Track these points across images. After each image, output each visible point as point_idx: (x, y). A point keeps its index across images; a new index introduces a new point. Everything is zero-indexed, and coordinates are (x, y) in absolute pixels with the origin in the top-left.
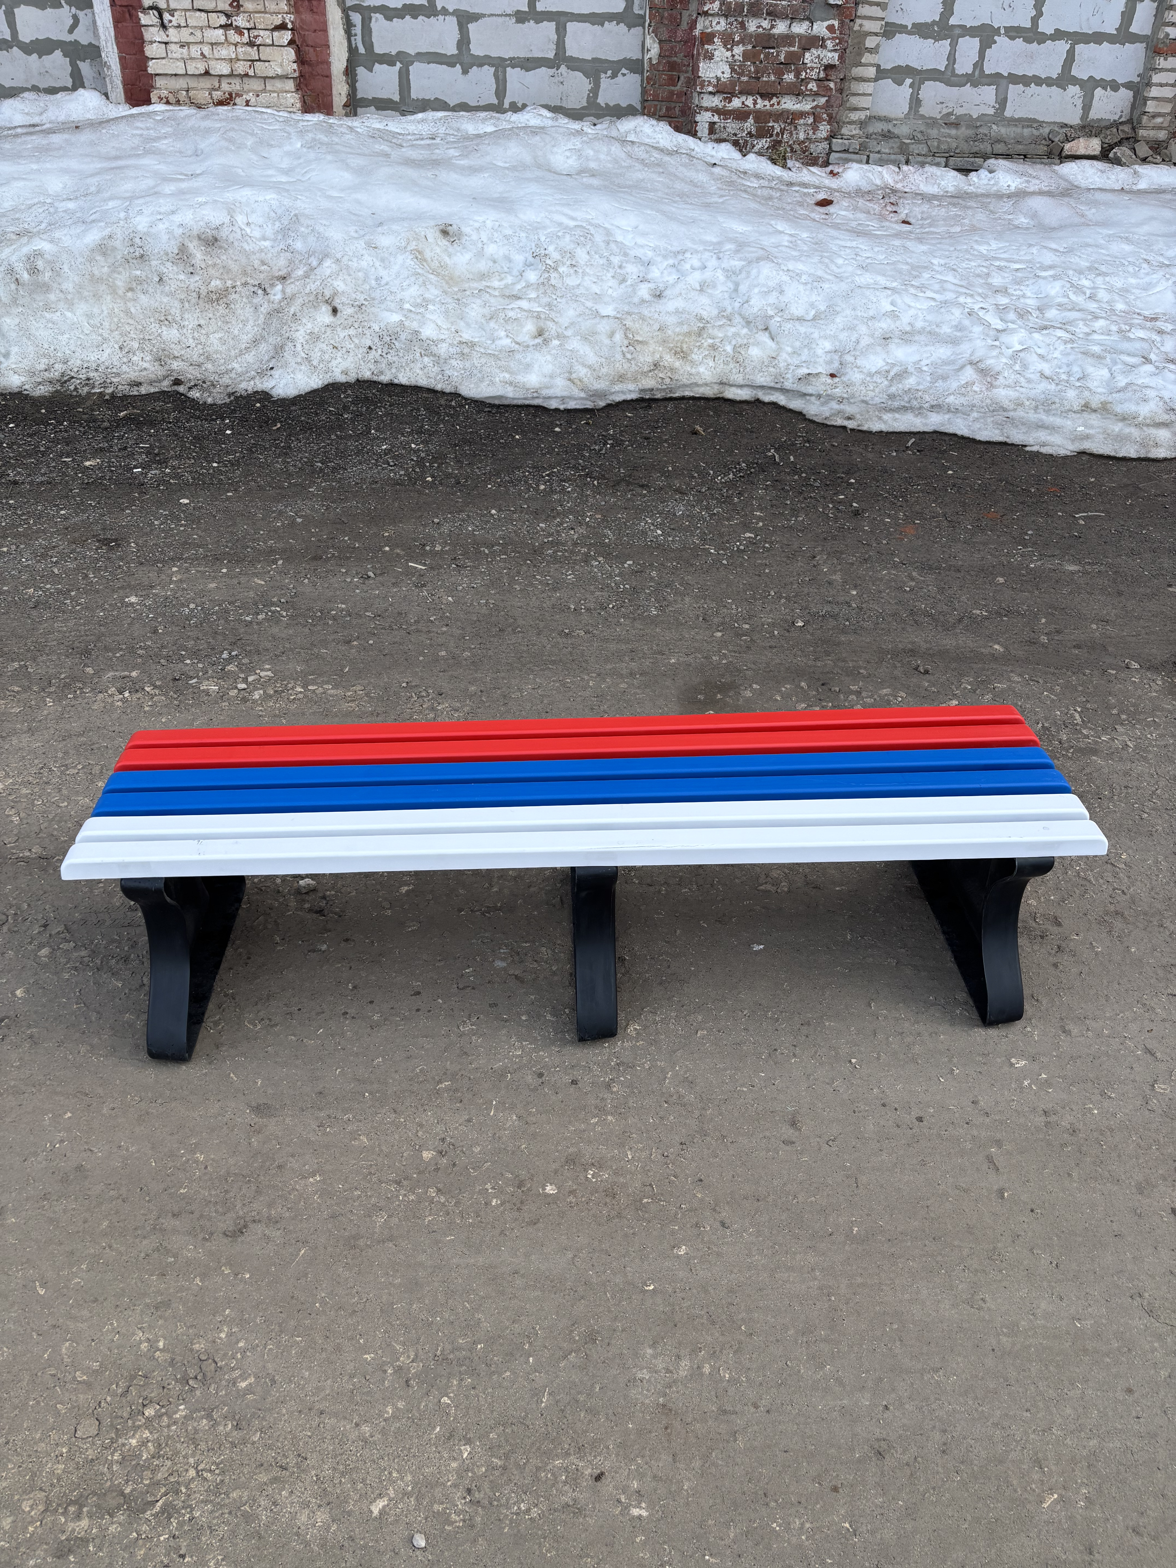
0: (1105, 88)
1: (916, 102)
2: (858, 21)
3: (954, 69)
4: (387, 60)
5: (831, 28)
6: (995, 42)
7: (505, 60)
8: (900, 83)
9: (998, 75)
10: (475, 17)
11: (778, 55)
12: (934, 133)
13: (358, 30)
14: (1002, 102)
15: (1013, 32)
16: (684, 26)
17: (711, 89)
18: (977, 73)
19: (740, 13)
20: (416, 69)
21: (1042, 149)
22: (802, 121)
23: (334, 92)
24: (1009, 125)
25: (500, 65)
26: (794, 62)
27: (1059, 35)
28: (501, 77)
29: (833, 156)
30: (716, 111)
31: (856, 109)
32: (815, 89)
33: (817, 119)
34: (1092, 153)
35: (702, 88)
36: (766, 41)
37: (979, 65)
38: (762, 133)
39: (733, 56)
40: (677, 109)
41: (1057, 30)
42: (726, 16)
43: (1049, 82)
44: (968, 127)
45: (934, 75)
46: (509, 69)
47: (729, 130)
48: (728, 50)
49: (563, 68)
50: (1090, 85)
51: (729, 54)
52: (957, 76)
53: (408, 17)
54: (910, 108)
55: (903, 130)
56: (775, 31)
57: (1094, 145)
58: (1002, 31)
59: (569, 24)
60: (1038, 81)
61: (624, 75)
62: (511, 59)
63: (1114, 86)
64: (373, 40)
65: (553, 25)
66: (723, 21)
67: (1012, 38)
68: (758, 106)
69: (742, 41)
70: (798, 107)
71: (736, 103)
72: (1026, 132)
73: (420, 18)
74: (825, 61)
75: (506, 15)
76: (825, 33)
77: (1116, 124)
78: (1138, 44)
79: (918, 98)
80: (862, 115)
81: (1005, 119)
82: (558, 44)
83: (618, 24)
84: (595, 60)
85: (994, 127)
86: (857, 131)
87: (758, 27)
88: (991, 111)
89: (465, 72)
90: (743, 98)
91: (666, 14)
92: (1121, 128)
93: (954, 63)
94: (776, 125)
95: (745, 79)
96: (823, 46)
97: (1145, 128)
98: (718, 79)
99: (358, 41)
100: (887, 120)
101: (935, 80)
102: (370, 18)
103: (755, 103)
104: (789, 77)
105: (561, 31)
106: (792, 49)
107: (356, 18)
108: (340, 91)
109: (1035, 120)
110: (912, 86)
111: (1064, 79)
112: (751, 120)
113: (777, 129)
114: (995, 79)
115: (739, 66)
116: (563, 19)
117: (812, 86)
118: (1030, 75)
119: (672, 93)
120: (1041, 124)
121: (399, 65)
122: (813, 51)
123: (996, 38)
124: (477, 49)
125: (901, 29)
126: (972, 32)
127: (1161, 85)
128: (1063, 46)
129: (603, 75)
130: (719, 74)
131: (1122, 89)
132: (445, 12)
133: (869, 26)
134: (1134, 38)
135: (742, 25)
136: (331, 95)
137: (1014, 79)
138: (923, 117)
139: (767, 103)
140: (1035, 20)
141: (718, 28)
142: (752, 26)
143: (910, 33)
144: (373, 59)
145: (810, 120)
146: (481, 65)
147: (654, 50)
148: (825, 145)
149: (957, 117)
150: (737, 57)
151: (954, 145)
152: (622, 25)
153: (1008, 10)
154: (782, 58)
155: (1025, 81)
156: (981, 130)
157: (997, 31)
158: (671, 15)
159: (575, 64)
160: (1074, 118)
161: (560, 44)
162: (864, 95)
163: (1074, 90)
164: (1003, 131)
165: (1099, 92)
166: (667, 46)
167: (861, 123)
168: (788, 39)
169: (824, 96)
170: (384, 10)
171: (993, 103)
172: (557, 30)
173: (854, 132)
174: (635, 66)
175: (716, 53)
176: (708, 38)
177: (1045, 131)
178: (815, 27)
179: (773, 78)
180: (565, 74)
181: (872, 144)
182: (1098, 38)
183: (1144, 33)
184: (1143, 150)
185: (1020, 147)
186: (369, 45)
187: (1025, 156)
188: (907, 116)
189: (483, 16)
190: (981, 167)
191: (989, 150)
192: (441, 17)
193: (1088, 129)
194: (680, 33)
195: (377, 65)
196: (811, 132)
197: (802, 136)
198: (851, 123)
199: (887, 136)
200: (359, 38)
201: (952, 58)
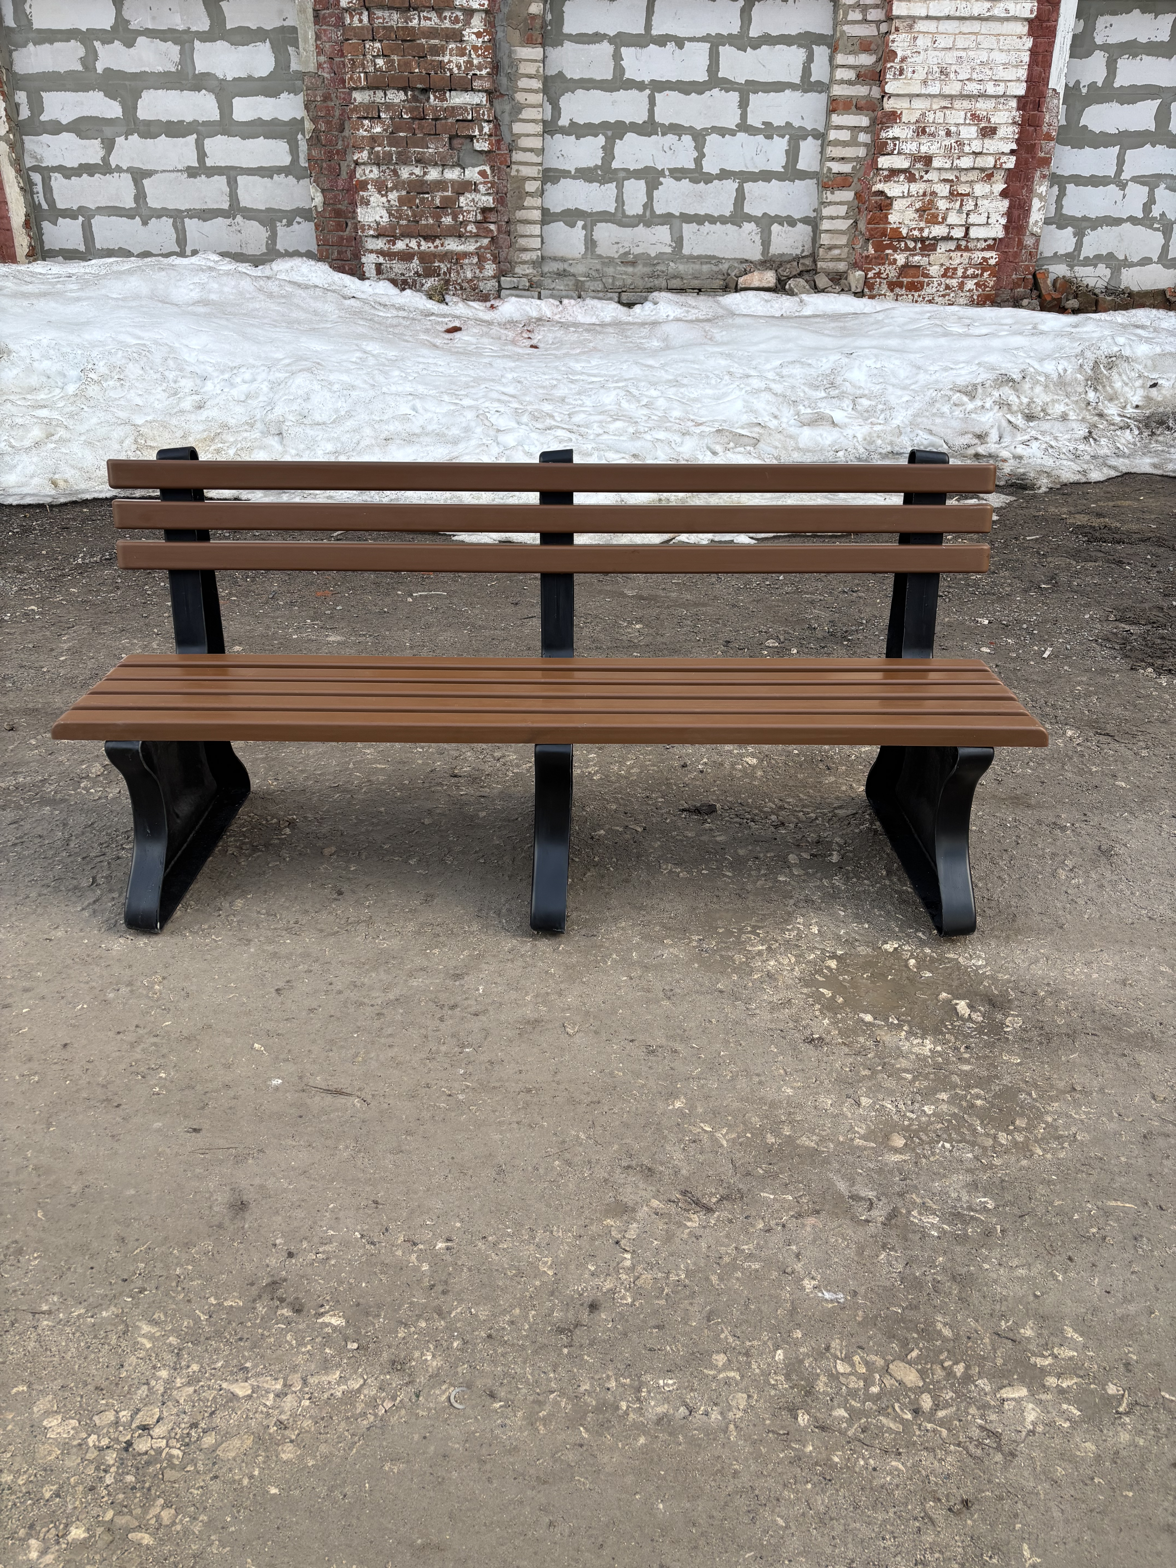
0: (781, 224)
1: (591, 243)
2: (514, 167)
3: (623, 211)
4: (70, 214)
5: (483, 174)
6: (661, 184)
7: (182, 211)
8: (572, 225)
9: (670, 215)
10: (149, 174)
11: (433, 200)
12: (610, 271)
13: (39, 188)
14: (678, 241)
15: (678, 174)
16: (344, 175)
17: (371, 232)
18: (648, 214)
19: (390, 162)
20: (98, 222)
21: (719, 283)
22: (467, 261)
23: (16, 244)
24: (687, 262)
25: (178, 217)
26: (450, 205)
27: (724, 174)
28: (180, 227)
29: (504, 292)
30: (381, 253)
31: (526, 250)
32: (475, 230)
33: (481, 259)
34: (767, 285)
35: (363, 232)
36: (419, 187)
37: (649, 205)
38: (430, 272)
39: (389, 201)
40: (349, 253)
41: (722, 170)
42: (378, 165)
43: (722, 220)
44: (645, 265)
45: (604, 217)
46: (187, 220)
47: (396, 270)
48: (382, 196)
49: (239, 218)
50: (766, 222)
51: (384, 199)
52: (628, 217)
53: (85, 175)
54: (586, 248)
55: (579, 269)
56: (428, 178)
57: (769, 278)
58: (667, 173)
59: (239, 178)
60: (712, 220)
61: (299, 223)
62: (188, 211)
63: (791, 222)
64: (55, 197)
65: (224, 179)
66: (375, 169)
67: (678, 179)
68: (422, 248)
69: (395, 187)
70: (461, 248)
71: (400, 245)
72: (705, 268)
73: (97, 175)
74: (480, 205)
75: (178, 171)
76: (477, 178)
77: (797, 259)
78: (808, 181)
79: (592, 240)
80: (534, 256)
81: (684, 257)
82: (231, 196)
83: (286, 176)
84: (269, 210)
85: (672, 264)
86: (531, 271)
87: (411, 174)
88: (669, 250)
89: (145, 223)
90: (407, 241)
91: (325, 165)
92: (801, 261)
93: (623, 204)
94: (442, 266)
95: (404, 222)
96: (476, 190)
97: (823, 260)
98: (378, 223)
99: (40, 198)
100: (563, 260)
101: (606, 221)
102: (50, 178)
103: (419, 245)
104: (447, 220)
105: (232, 184)
106: (446, 194)
107: (37, 178)
108: (22, 242)
109: (714, 257)
110: (584, 227)
111: (738, 217)
112: (416, 261)
113: (444, 269)
114: (667, 219)
115: (397, 211)
116: (232, 173)
117: (471, 228)
118: (703, 213)
119: (341, 238)
120: (719, 260)
121: (81, 219)
122: (467, 195)
123: (661, 179)
124: (153, 202)
125: (566, 174)
126: (637, 174)
127: (832, 218)
128: (731, 186)
129: (278, 224)
130: (378, 219)
131: (800, 226)
132: (119, 169)
133: (526, 171)
134: (803, 175)
135: (395, 173)
136: (13, 246)
137: (687, 218)
138: (600, 257)
139: (430, 244)
140: (698, 161)
141: (372, 176)
142: (405, 173)
143: (574, 178)
144: (56, 214)
145: (475, 260)
146: (159, 217)
147: (319, 199)
148: (494, 283)
149: (635, 256)
150: (392, 202)
151: (629, 281)
152: (290, 177)
153: (669, 153)
154: (437, 202)
155: (699, 219)
156: (659, 268)
157: (662, 173)
158: (329, 166)
159: (250, 214)
160: (755, 253)
161: (233, 196)
162: (531, 236)
163: (749, 227)
164: (682, 268)
165: (775, 228)
166: (330, 195)
167: (533, 262)
168: (440, 185)
169: (485, 237)
170: (60, 169)
171: (669, 241)
172: (229, 183)
173: (528, 271)
174: (306, 214)
175: (372, 199)
176: (363, 185)
177: (724, 267)
178: (467, 172)
179: (431, 221)
180: (241, 224)
181: (547, 282)
182: (766, 176)
183: (812, 170)
184: (822, 281)
185: (696, 282)
186: (51, 202)
187: (700, 290)
188: (584, 256)
189: (156, 172)
190: (646, 299)
191: (664, 284)
192: (116, 175)
193: (767, 263)
194: (340, 182)
195: (60, 219)
196: (477, 271)
197: (469, 275)
198: (524, 263)
199: (562, 274)
200: (41, 195)
201: (620, 200)
